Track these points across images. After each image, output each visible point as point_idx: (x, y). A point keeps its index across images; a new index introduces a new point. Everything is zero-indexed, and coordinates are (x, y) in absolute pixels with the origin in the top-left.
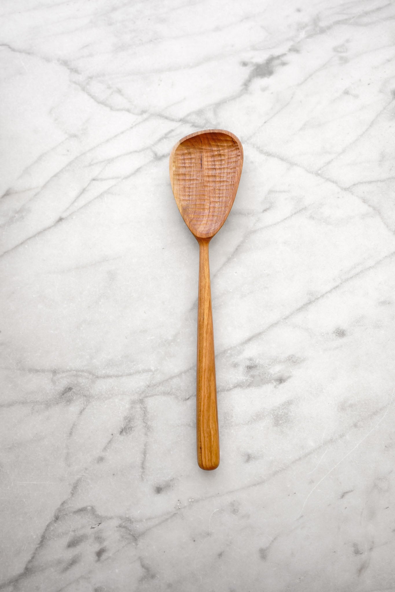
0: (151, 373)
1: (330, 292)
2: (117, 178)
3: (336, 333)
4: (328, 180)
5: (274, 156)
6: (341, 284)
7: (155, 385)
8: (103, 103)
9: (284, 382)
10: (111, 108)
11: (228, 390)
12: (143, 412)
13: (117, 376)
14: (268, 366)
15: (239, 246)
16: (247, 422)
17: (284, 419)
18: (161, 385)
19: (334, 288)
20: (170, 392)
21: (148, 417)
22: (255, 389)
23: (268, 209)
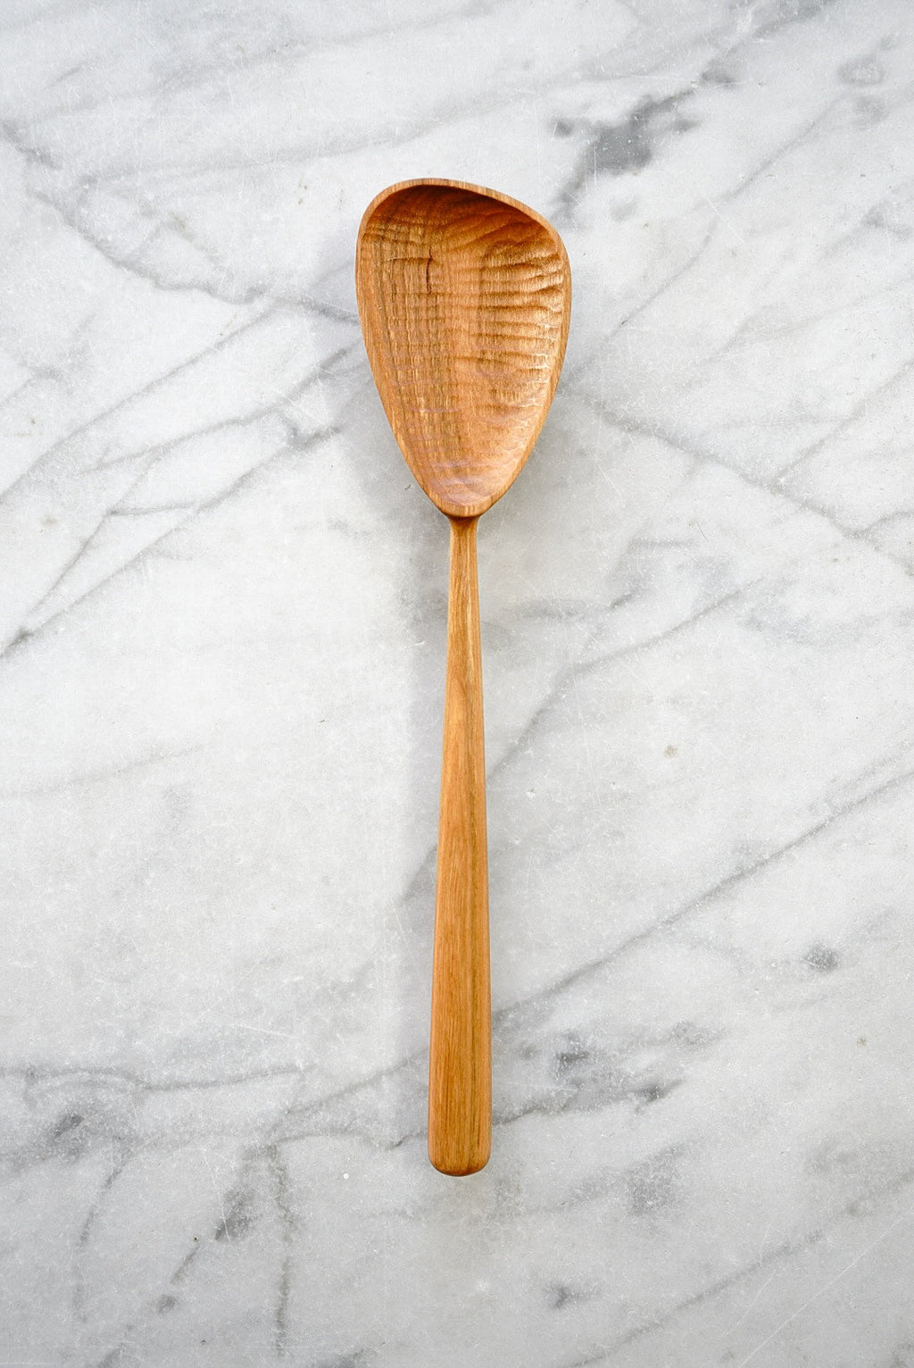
0: (294, 1077)
1: (800, 842)
2: (184, 506)
3: (812, 960)
4: (807, 505)
5: (648, 433)
6: (831, 819)
7: (307, 1109)
8: (131, 265)
9: (660, 1098)
10: (158, 282)
11: (507, 1121)
12: (278, 1180)
13: (204, 1085)
14: (618, 1054)
15: (541, 712)
16: (558, 1205)
17: (660, 1196)
18: (323, 1108)
19: (811, 834)
20: (349, 1126)
21: (292, 1194)
22: (581, 1116)
23: (628, 598)
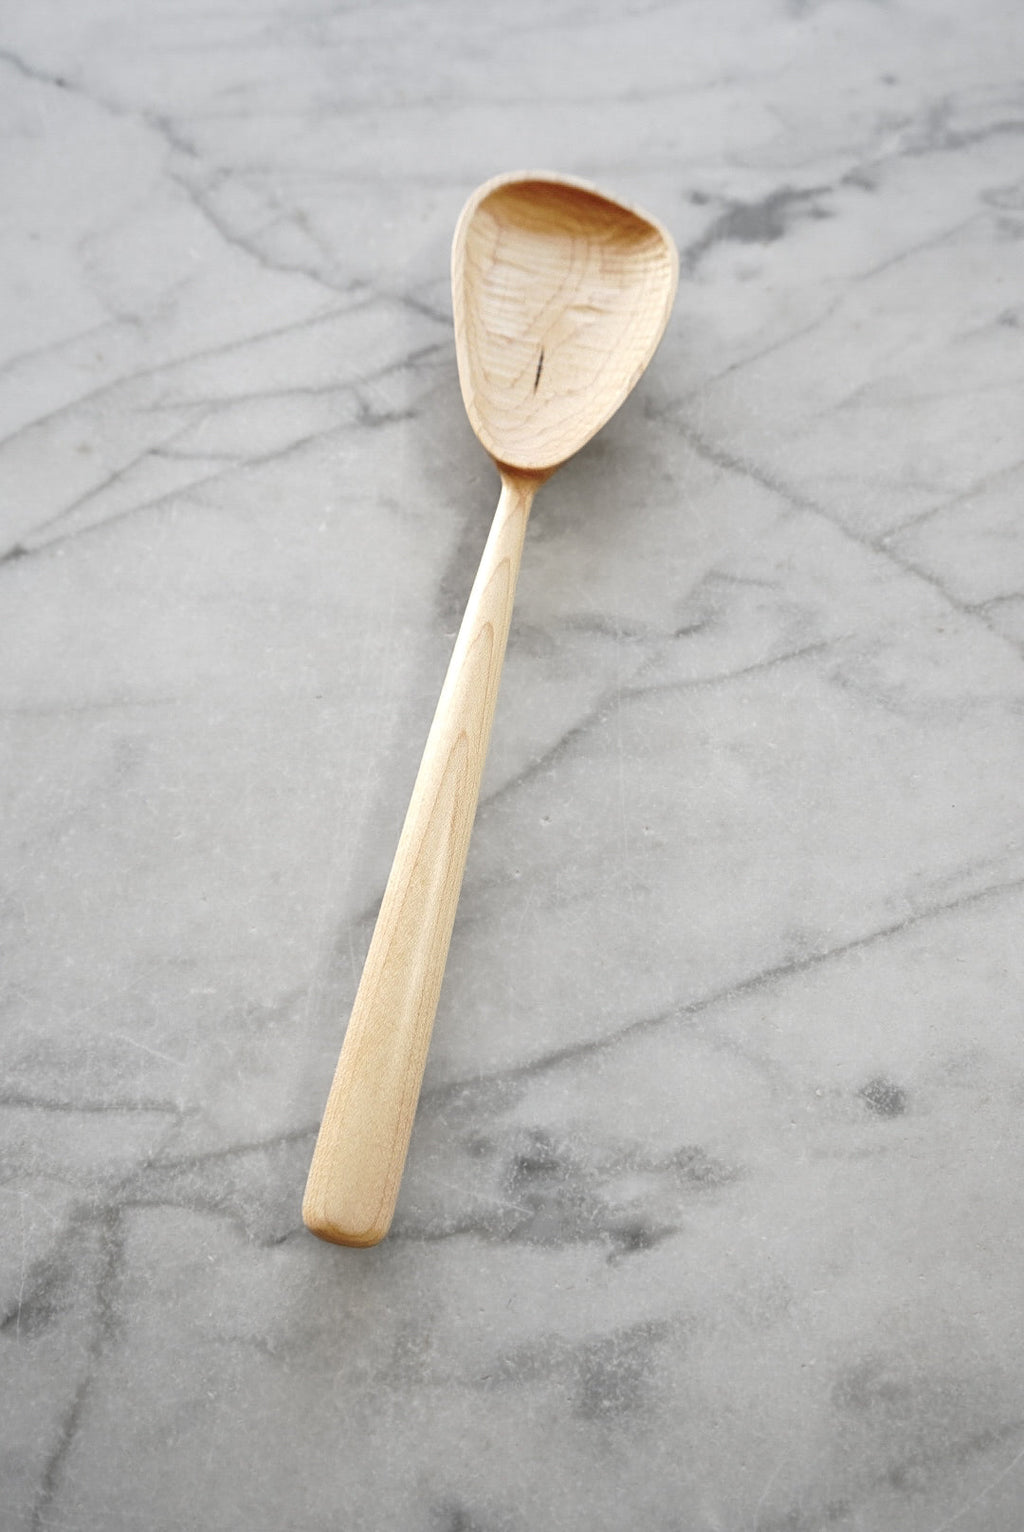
0: (170, 1118)
1: (868, 941)
2: (228, 457)
3: (869, 1096)
4: (914, 569)
5: (744, 471)
6: (912, 921)
7: (174, 1166)
8: (245, 244)
9: (644, 1247)
10: (264, 260)
11: (433, 1238)
12: (108, 1259)
13: (51, 1106)
14: (596, 1172)
15: (575, 732)
16: (478, 1378)
17: (623, 1395)
18: (195, 1169)
19: (884, 933)
20: (223, 1200)
21: (121, 1284)
22: (533, 1251)
23: (696, 629)
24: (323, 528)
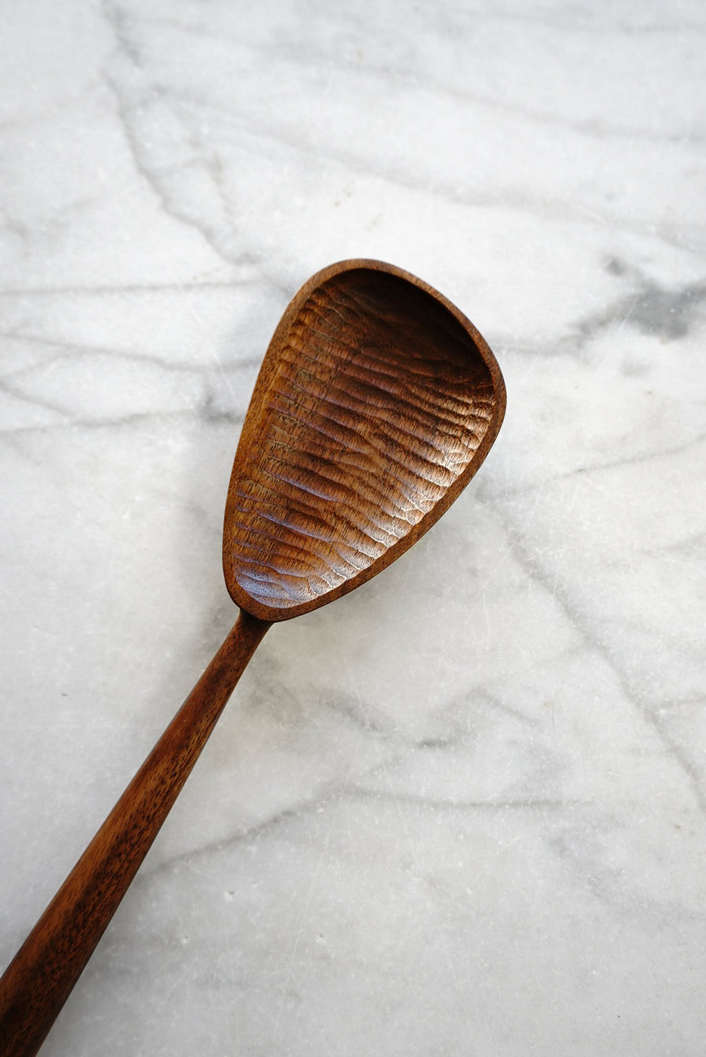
2: (62, 411)
4: (675, 751)
5: (550, 589)
8: (152, 177)
10: (167, 204)
15: (288, 813)
23: (442, 745)
24: (126, 517)
